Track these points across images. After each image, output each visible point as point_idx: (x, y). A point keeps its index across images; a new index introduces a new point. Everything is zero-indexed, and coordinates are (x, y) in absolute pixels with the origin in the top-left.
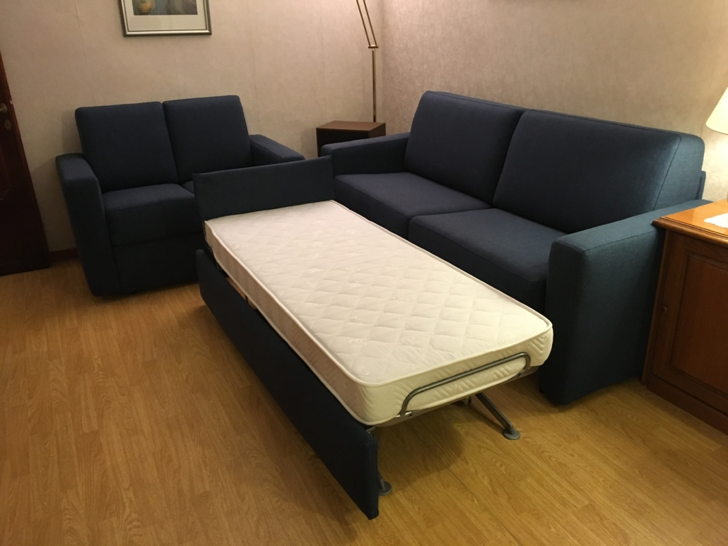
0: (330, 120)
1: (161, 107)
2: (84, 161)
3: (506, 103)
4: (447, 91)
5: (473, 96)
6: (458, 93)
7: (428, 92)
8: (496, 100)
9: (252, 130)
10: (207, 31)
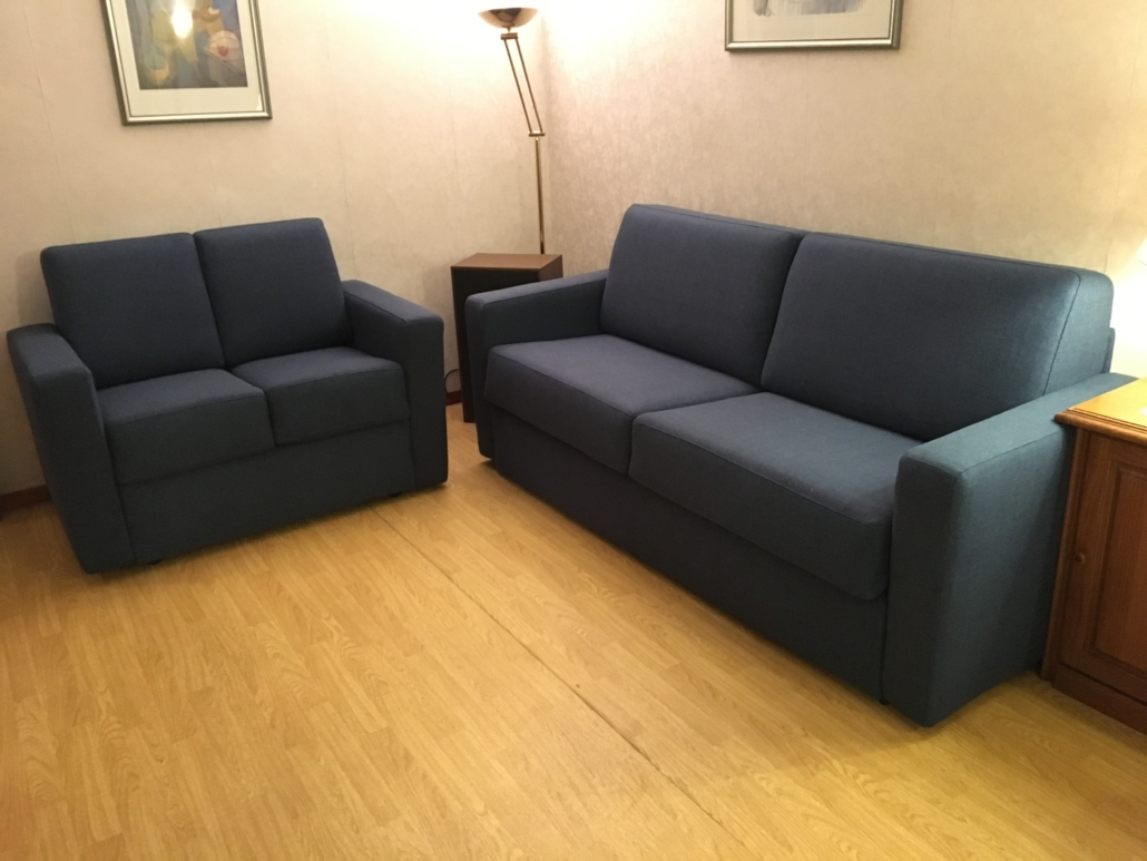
0: (470, 252)
1: (192, 241)
2: (61, 339)
3: (767, 221)
4: (664, 204)
5: (708, 210)
6: (682, 206)
7: (634, 206)
8: (749, 217)
9: (345, 274)
10: (265, 114)
